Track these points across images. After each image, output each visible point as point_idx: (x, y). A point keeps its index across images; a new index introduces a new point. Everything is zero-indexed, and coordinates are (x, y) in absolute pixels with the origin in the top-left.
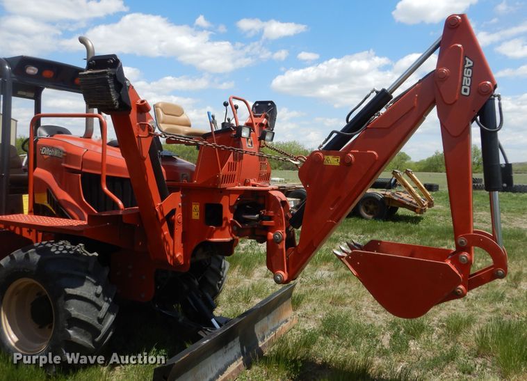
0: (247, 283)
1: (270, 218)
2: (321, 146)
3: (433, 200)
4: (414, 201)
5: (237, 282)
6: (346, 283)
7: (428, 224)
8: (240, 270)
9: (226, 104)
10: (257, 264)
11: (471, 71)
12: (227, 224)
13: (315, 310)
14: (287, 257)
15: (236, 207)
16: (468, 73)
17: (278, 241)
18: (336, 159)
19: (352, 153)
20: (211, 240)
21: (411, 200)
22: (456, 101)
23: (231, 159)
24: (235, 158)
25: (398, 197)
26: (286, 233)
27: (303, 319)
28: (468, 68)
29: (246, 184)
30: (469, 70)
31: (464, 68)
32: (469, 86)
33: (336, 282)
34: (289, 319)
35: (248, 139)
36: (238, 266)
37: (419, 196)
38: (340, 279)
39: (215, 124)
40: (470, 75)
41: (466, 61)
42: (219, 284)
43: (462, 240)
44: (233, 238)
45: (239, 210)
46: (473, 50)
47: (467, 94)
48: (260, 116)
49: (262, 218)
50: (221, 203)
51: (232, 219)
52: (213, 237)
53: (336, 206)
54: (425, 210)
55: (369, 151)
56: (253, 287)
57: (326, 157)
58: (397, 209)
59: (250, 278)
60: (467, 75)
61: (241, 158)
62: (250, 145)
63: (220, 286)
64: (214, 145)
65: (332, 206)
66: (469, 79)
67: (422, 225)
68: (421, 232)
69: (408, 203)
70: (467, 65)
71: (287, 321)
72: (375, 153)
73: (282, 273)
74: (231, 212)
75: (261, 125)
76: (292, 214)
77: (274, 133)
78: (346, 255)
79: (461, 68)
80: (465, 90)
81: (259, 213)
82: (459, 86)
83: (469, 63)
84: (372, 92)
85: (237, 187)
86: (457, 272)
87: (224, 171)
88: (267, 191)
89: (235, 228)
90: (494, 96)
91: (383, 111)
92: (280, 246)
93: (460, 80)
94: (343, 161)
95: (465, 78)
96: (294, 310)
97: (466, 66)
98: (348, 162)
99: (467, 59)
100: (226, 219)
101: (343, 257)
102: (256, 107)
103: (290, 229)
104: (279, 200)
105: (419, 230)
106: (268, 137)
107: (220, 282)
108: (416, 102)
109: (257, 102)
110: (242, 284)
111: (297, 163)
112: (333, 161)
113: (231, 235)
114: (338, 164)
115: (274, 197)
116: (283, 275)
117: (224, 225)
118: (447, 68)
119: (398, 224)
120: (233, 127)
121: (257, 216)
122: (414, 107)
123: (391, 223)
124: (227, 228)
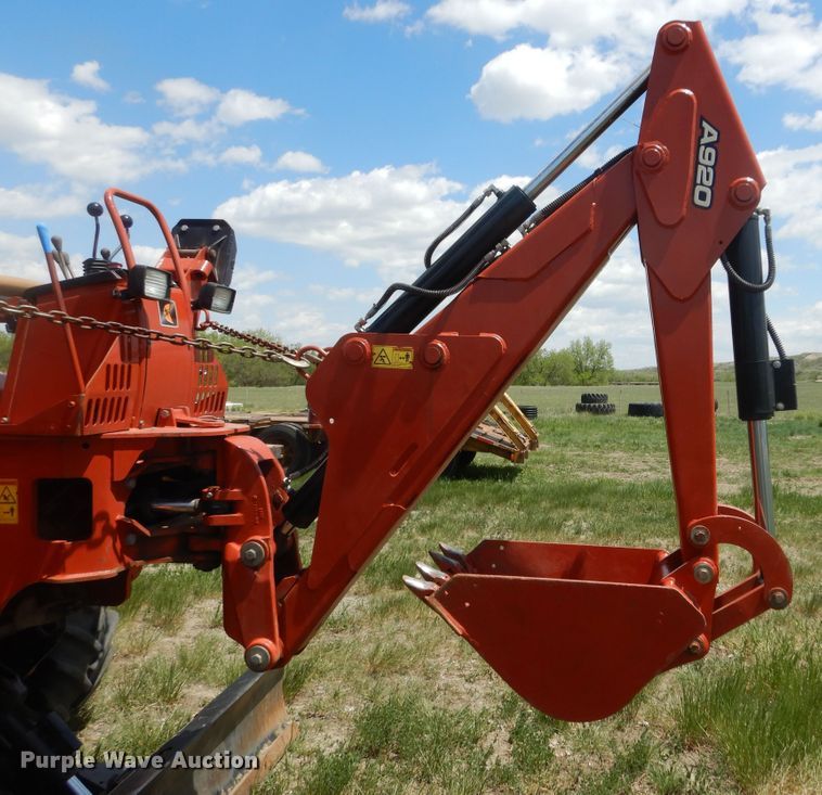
0: (166, 647)
1: (232, 507)
2: (362, 323)
3: (538, 435)
4: (507, 439)
5: (142, 649)
6: (397, 620)
7: (533, 480)
8: (149, 616)
9: (94, 211)
10: (191, 597)
11: (713, 151)
12: (107, 530)
13: (336, 695)
14: (280, 600)
15: (132, 484)
16: (707, 158)
17: (255, 564)
18: (403, 354)
19: (443, 339)
20: (58, 578)
21: (500, 437)
22: (682, 219)
23: (113, 354)
24: (126, 353)
25: (479, 433)
26: (275, 540)
27: (311, 722)
28: (707, 145)
29: (159, 420)
30: (709, 150)
31: (699, 146)
32: (711, 187)
33: (375, 620)
34: (280, 732)
35: (163, 303)
36: (144, 608)
37: (515, 430)
38: (384, 611)
39: (65, 263)
40: (712, 163)
41: (703, 129)
42: (90, 671)
43: (698, 530)
44: (127, 565)
45: (141, 492)
46: (716, 104)
47: (706, 203)
48: (192, 256)
49: (207, 506)
50: (88, 474)
51: (120, 517)
52: (63, 571)
53: (405, 469)
54: (526, 455)
55: (482, 335)
56: (183, 658)
57: (377, 349)
58: (473, 454)
59: (175, 635)
60: (706, 162)
61: (144, 353)
62: (170, 320)
63: (94, 675)
64: (59, 316)
65: (395, 469)
66: (711, 171)
67: (521, 482)
68: (524, 497)
69: (497, 444)
70: (705, 140)
71: (273, 737)
72: (498, 338)
73: (267, 642)
74: (118, 499)
75: (196, 275)
76: (291, 493)
77: (234, 292)
78: (435, 587)
79: (693, 145)
80: (703, 196)
81: (198, 494)
82: (689, 186)
83: (710, 135)
84: (487, 193)
85: (134, 431)
86: (691, 603)
87: (93, 387)
88: (220, 439)
89: (132, 539)
90: (758, 213)
91: (515, 238)
92: (260, 576)
93: (691, 171)
94: (420, 359)
95: (700, 168)
96: (289, 703)
97: (703, 141)
98: (431, 359)
99: (705, 124)
100: (104, 516)
101: (429, 592)
102: (182, 234)
103: (285, 531)
104: (256, 459)
105: (519, 493)
106: (218, 302)
107: (95, 665)
108: (592, 221)
109: (183, 222)
110: (154, 652)
111: (303, 364)
112: (395, 357)
113: (121, 560)
114: (408, 366)
115: (242, 453)
116: (270, 646)
117: (97, 533)
118: (663, 143)
119: (478, 483)
120: (120, 272)
121: (194, 502)
122: (588, 232)
123: (465, 483)
124: (109, 541)
